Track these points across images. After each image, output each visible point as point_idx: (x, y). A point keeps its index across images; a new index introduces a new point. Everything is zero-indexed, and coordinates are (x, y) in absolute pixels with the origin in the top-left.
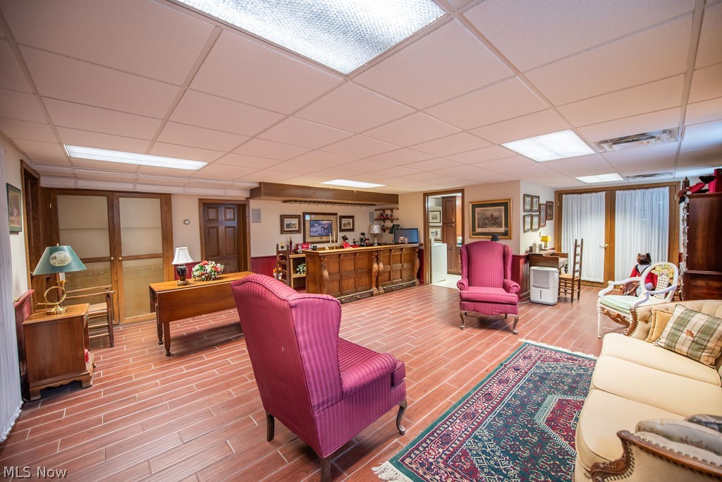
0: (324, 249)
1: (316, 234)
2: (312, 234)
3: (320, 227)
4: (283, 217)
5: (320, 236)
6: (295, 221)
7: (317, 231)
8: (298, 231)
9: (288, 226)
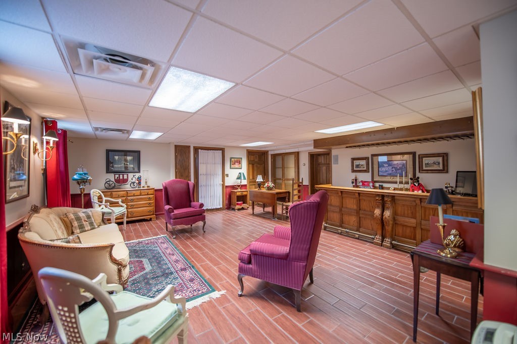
0: (388, 188)
1: (385, 174)
2: (380, 174)
3: (390, 167)
4: (353, 159)
5: (390, 175)
6: (363, 162)
7: (386, 171)
8: (366, 171)
9: (358, 166)
